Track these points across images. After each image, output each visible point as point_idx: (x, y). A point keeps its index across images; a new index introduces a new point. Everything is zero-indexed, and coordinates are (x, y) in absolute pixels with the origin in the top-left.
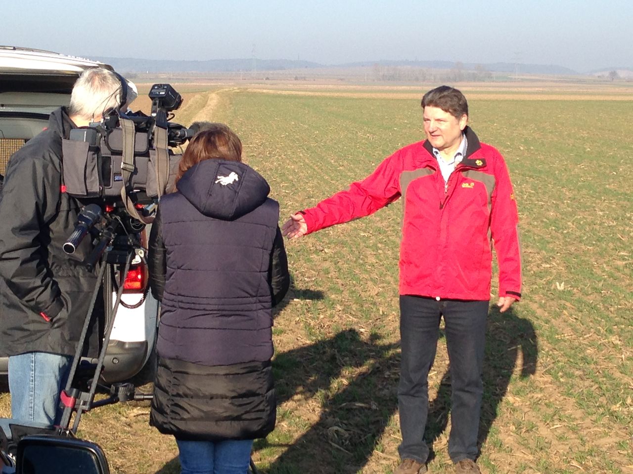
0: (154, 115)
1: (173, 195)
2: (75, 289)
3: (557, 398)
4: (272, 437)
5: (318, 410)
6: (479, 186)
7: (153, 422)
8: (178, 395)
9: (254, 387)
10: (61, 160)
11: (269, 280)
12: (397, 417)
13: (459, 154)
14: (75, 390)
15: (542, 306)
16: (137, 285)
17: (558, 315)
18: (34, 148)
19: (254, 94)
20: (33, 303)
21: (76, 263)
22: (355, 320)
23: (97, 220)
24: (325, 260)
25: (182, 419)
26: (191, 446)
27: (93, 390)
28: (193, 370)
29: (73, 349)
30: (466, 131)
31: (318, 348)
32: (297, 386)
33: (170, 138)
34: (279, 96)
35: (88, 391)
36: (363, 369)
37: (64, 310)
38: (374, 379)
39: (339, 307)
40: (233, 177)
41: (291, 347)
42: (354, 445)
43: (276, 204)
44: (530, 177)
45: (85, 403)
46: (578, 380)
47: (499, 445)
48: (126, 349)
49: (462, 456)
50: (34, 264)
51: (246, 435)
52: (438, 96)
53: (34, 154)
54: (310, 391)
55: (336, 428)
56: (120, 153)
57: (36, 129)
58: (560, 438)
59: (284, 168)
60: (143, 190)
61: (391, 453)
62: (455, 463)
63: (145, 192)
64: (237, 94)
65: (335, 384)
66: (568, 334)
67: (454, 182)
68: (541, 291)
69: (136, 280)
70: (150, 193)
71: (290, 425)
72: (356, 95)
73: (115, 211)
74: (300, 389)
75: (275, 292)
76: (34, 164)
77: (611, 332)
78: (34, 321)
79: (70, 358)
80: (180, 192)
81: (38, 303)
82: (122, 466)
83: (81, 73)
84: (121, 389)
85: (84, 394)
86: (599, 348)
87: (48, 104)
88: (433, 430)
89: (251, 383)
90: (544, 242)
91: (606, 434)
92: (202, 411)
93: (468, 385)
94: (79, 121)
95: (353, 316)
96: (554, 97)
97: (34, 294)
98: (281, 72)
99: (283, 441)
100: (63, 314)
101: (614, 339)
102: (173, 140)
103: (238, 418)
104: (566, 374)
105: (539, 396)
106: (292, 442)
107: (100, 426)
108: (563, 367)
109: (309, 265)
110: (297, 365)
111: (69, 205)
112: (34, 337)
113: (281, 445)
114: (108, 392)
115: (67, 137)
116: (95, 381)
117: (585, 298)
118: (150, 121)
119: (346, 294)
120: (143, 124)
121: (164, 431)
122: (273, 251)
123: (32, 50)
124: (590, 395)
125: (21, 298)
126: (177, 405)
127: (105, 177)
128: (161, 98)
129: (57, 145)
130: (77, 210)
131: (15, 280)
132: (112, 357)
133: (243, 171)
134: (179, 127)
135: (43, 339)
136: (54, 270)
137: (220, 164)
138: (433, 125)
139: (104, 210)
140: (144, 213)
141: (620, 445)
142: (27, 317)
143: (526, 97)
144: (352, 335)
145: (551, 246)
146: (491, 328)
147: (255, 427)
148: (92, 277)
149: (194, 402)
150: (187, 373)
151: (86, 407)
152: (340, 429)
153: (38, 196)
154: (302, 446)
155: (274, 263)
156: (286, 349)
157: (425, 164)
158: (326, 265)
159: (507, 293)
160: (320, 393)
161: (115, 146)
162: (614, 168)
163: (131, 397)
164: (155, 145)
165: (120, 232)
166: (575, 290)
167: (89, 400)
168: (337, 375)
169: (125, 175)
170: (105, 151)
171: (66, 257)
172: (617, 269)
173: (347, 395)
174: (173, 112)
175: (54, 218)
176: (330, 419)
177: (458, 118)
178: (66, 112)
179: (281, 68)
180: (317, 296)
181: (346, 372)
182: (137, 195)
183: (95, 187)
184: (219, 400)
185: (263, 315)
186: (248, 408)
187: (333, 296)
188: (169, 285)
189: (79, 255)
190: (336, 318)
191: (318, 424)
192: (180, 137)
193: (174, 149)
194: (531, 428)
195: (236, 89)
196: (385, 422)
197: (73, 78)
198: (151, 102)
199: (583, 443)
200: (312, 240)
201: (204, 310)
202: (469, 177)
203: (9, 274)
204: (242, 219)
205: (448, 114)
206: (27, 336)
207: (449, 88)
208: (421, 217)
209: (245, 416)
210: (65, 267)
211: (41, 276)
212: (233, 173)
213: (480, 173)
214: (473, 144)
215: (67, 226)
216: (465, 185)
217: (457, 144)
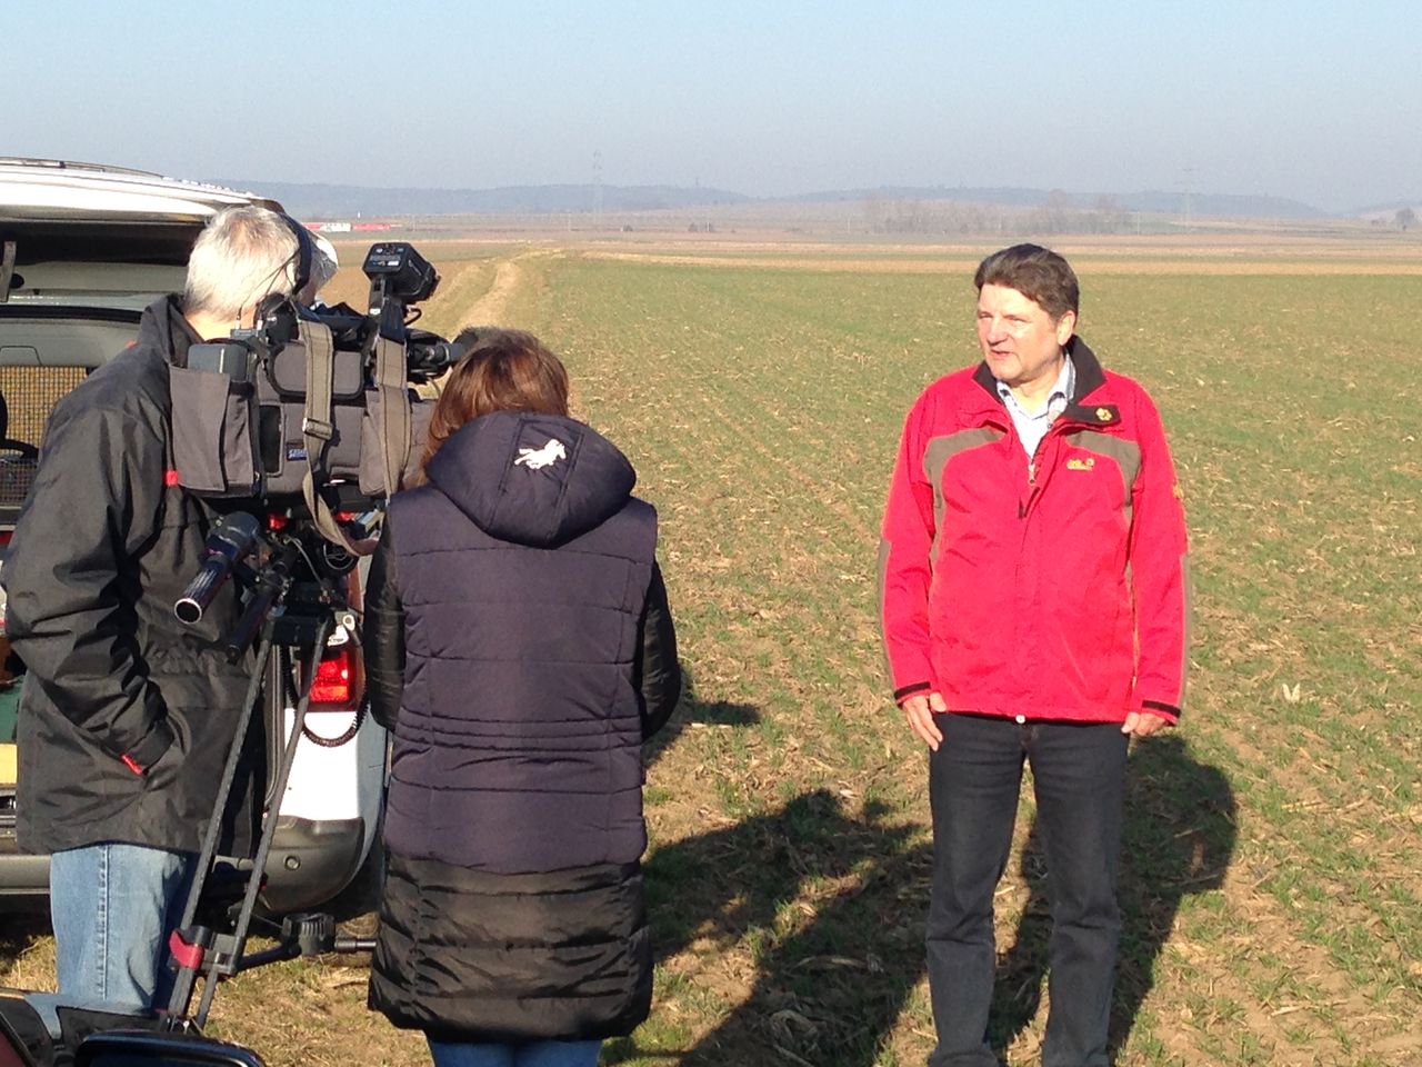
0: (376, 312)
1: (419, 491)
2: (200, 703)
3: (1286, 945)
5: (749, 975)
6: (1106, 466)
7: (375, 1002)
8: (434, 940)
9: (605, 921)
10: (167, 413)
11: (637, 681)
12: (924, 988)
13: (1058, 395)
14: (201, 930)
15: (1250, 738)
16: (340, 691)
17: (1286, 759)
18: (106, 387)
19: (599, 264)
20: (105, 733)
21: (202, 644)
22: (830, 770)
23: (251, 548)
24: (761, 635)
25: (443, 995)
26: (462, 1055)
27: (241, 929)
28: (465, 883)
29: (194, 837)
30: (1072, 347)
31: (748, 832)
32: (701, 919)
33: (412, 363)
34: (657, 267)
35: (230, 931)
36: (850, 881)
37: (175, 748)
38: (874, 904)
39: (793, 742)
40: (553, 451)
41: (686, 831)
42: (830, 1052)
43: (648, 512)
44: (1222, 446)
45: (224, 959)
46: (1333, 905)
47: (1157, 1053)
48: (322, 836)
50: (105, 646)
51: (587, 1031)
52: (1013, 264)
53: (106, 399)
54: (731, 931)
55: (788, 1014)
56: (299, 398)
57: (114, 344)
58: (1295, 1037)
59: (666, 429)
60: (352, 481)
63: (357, 483)
64: (561, 264)
65: (785, 916)
66: (1309, 801)
67: (1052, 453)
68: (1250, 704)
69: (337, 681)
70: (367, 486)
71: (685, 1007)
72: (827, 266)
73: (289, 528)
74: (708, 926)
75: (650, 708)
76: (104, 421)
77: (1407, 796)
78: (105, 775)
79: (191, 859)
80: (433, 484)
81: (114, 734)
83: (210, 218)
84: (305, 926)
85: (221, 938)
86: (1380, 833)
87: (138, 289)
88: (1008, 1019)
89: (597, 912)
90: (1253, 594)
91: (1399, 1028)
92: (492, 978)
93: (1087, 914)
94: (207, 326)
95: (825, 760)
97: (106, 714)
98: (658, 213)
99: (670, 1045)
100: (173, 755)
101: (1415, 812)
102: (418, 368)
103: (567, 992)
104: (1306, 891)
105: (1247, 940)
106: (689, 1045)
107: (257, 1011)
108: (1299, 876)
109: (725, 646)
110: (698, 870)
111: (185, 515)
112: (106, 810)
113: (665, 1054)
114: (276, 935)
115: (179, 364)
116: (247, 908)
117: (1348, 720)
118: (365, 326)
119: (809, 712)
120: (350, 332)
121: (401, 1021)
122: (643, 616)
123: (103, 169)
124: (1362, 939)
125: (78, 722)
126: (431, 963)
127: (267, 450)
128: (391, 274)
129: (159, 380)
130: (204, 525)
131: (64, 682)
132: (285, 855)
133: (575, 435)
134: (432, 339)
135: (127, 815)
136: (152, 660)
137: (524, 422)
138: (996, 327)
139: (264, 525)
140: (355, 531)
142: (91, 764)
144: (822, 803)
145: (1270, 602)
146: (1137, 788)
147: (606, 1012)
148: (237, 676)
149: (468, 955)
150: (454, 891)
151: (227, 968)
152: (799, 1018)
153: (113, 496)
154: (713, 1054)
155: (647, 642)
156: (676, 837)
157: (982, 419)
158: (764, 646)
159: (1146, 704)
160: (754, 936)
161: (288, 384)
162: (1409, 427)
163: (327, 945)
164: (377, 379)
165: (300, 573)
166: (1325, 702)
167: (234, 951)
168: (791, 894)
169: (312, 447)
170: (265, 394)
171: (180, 631)
173: (814, 939)
174: (418, 305)
175: (150, 542)
176: (775, 994)
177: (1056, 316)
178: (178, 305)
179: (659, 205)
180: (744, 716)
181: (812, 887)
182: (340, 491)
183: (244, 475)
184: (526, 951)
185: (622, 760)
186: (590, 969)
187: (780, 717)
188: (411, 694)
189: (208, 627)
190: (787, 767)
191: (748, 1004)
192: (435, 361)
193: (420, 389)
194: (1229, 1014)
195: (558, 253)
196: (900, 999)
197: (195, 228)
198: (368, 283)
199: (1347, 1048)
200: (731, 590)
201: (493, 748)
202: (1083, 446)
203: (50, 669)
204: (575, 543)
205: (1033, 305)
206: (89, 809)
207: (1039, 249)
208: (977, 537)
209: (583, 988)
210: (176, 653)
211: (121, 673)
212: (554, 442)
213: (1107, 437)
214: (1089, 374)
215: (179, 560)
216: (1074, 465)
217: (1049, 375)
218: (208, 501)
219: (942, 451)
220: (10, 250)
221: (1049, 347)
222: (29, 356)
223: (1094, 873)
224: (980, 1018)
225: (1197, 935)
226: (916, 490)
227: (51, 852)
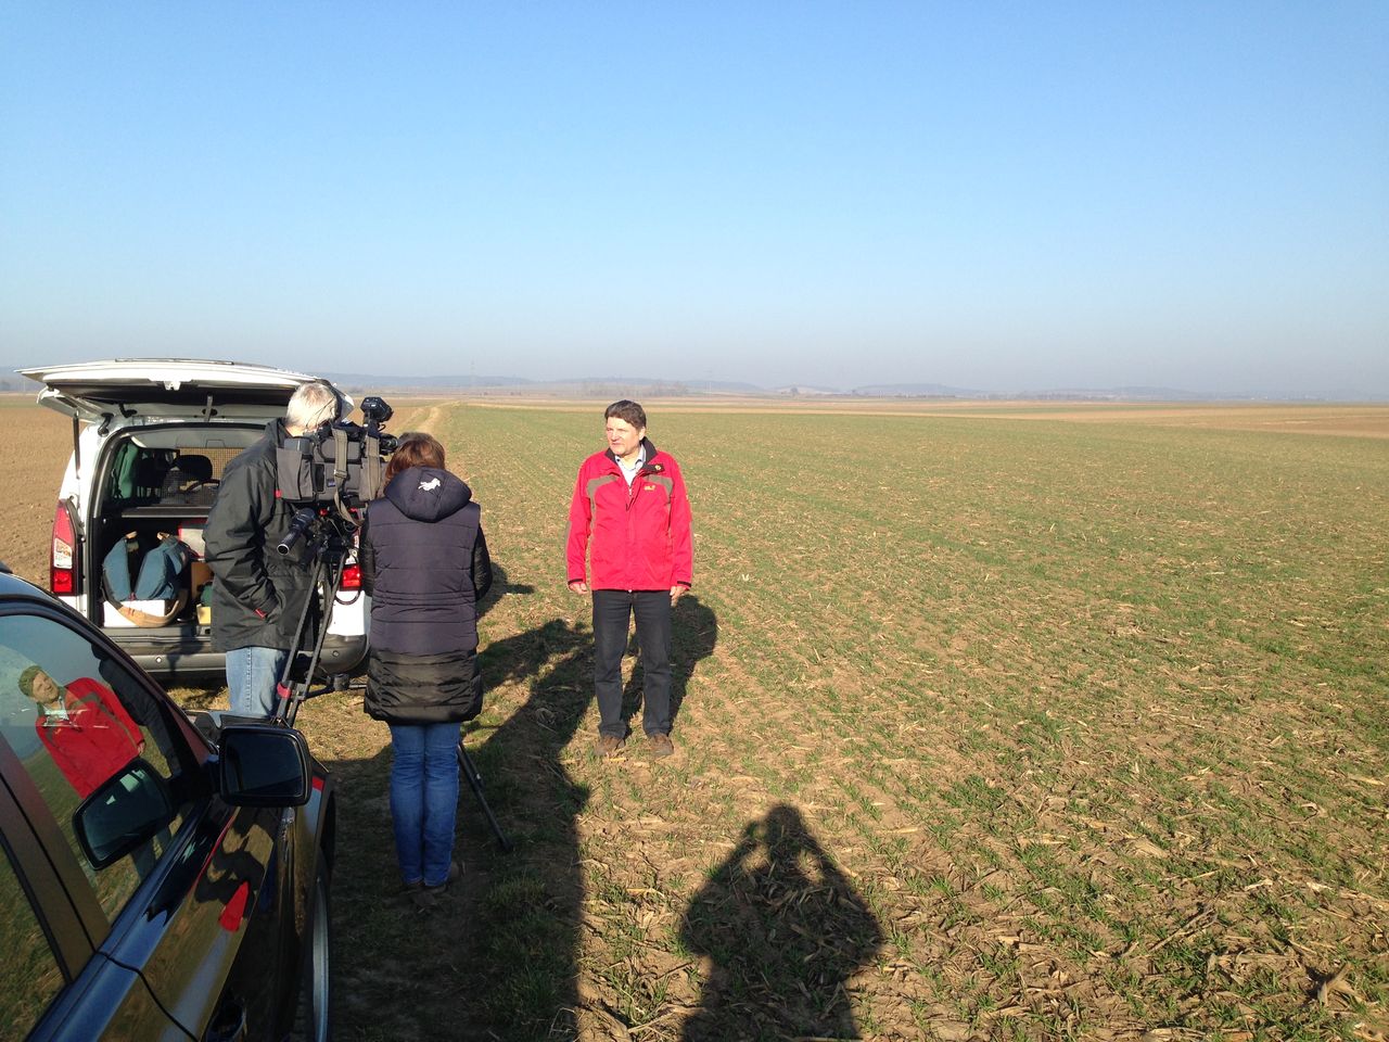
0: (366, 425)
1: (381, 499)
2: (290, 588)
3: (741, 676)
4: (483, 719)
5: (527, 694)
6: (660, 489)
7: (367, 710)
8: (388, 684)
9: (460, 675)
10: (276, 467)
11: (472, 577)
13: (640, 460)
14: (291, 682)
15: (728, 596)
16: (357, 582)
17: (743, 604)
18: (251, 456)
19: (474, 409)
20: (248, 601)
21: (291, 563)
22: (562, 611)
23: (311, 523)
24: (536, 558)
25: (393, 706)
26: (403, 730)
27: (308, 679)
28: (402, 660)
29: (288, 643)
30: (644, 442)
31: (528, 636)
32: (507, 672)
33: (381, 447)
34: (497, 409)
35: (304, 682)
36: (569, 655)
37: (279, 607)
38: (578, 664)
39: (547, 600)
40: (435, 483)
41: (503, 637)
42: (560, 725)
43: (477, 507)
44: (721, 481)
45: (300, 694)
46: (759, 660)
47: (689, 720)
48: (347, 643)
49: (655, 731)
50: (249, 564)
51: (456, 719)
52: (620, 409)
53: (249, 461)
54: (520, 677)
55: (543, 709)
56: (333, 461)
57: (254, 438)
58: (743, 712)
59: (499, 475)
60: (356, 495)
61: (593, 731)
62: (650, 737)
63: (358, 496)
64: (458, 408)
65: (543, 670)
66: (752, 620)
67: (638, 484)
68: (729, 582)
69: (355, 578)
70: (362, 497)
71: (501, 708)
72: (567, 409)
73: (329, 515)
74: (511, 675)
75: (478, 587)
76: (249, 470)
77: (789, 617)
78: (249, 618)
79: (287, 652)
80: (386, 497)
81: (252, 601)
82: (342, 751)
83: (298, 387)
84: (336, 679)
85: (299, 685)
86: (778, 632)
87: (265, 416)
88: (629, 709)
89: (455, 671)
90: (732, 539)
91: (783, 707)
92: (411, 698)
93: (658, 667)
94: (295, 431)
95: (560, 607)
96: (743, 411)
97: (249, 592)
98: (498, 388)
99: (494, 723)
100: (277, 610)
101: (792, 624)
102: (383, 449)
103: (445, 703)
104: (749, 656)
105: (726, 675)
106: (501, 723)
107: (320, 715)
108: (746, 651)
109: (521, 562)
110: (508, 653)
111: (284, 509)
112: (249, 633)
113: (494, 727)
114: (324, 683)
115: (281, 446)
116: (311, 672)
117: (767, 588)
118: (362, 431)
119: (554, 588)
120: (355, 434)
121: (376, 717)
122: (474, 549)
123: (251, 365)
124: (770, 673)
125: (237, 596)
126: (387, 693)
127: (319, 482)
128: (372, 410)
129: (272, 454)
130: (292, 513)
131: (229, 579)
132: (332, 650)
133: (446, 477)
134: (390, 437)
135: (259, 634)
136: (269, 570)
137: (423, 471)
138: (615, 434)
139: (317, 514)
140: (355, 515)
141: (795, 717)
142: (243, 614)
143: (719, 411)
144: (560, 624)
145: (738, 542)
146: (684, 617)
147: (462, 710)
148: (305, 576)
149: (403, 690)
150: (396, 664)
151: (302, 698)
152: (547, 711)
153: (253, 501)
154: (511, 726)
155: (477, 560)
156: (499, 639)
157: (609, 471)
158: (537, 562)
159: (679, 582)
160: (529, 679)
161: (327, 454)
162: (794, 473)
163: (345, 687)
164: (367, 454)
165: (333, 533)
166: (759, 581)
167: (305, 690)
168: (545, 661)
169: (338, 481)
170: (318, 459)
171: (282, 558)
172: (796, 562)
173: (553, 678)
174: (384, 423)
175: (269, 521)
176: (538, 702)
177: (638, 429)
178: (282, 423)
179: (500, 385)
180: (527, 590)
181: (553, 658)
182: (349, 498)
183: (309, 493)
184: (427, 687)
185: (468, 610)
186: (454, 694)
187: (542, 590)
188: (378, 581)
189: (294, 556)
190: (545, 610)
191: (526, 706)
192: (391, 446)
193: (385, 457)
194: (718, 704)
195: (456, 403)
196: (588, 703)
197: (290, 392)
198: (363, 414)
199: (763, 716)
200: (524, 540)
201: (411, 605)
202: (650, 480)
203: (224, 574)
204: (443, 521)
205: (629, 425)
206: (243, 632)
207: (629, 402)
208: (610, 519)
209: (451, 702)
210: (279, 567)
211: (256, 575)
212: (435, 480)
213: (659, 476)
214: (651, 452)
215: (281, 529)
216: (647, 488)
217: (636, 452)
218: (295, 504)
219: (593, 486)
220: (210, 399)
221: (636, 442)
222: (221, 444)
223: (660, 652)
224: (618, 710)
225: (706, 674)
226: (583, 502)
227: (225, 651)
